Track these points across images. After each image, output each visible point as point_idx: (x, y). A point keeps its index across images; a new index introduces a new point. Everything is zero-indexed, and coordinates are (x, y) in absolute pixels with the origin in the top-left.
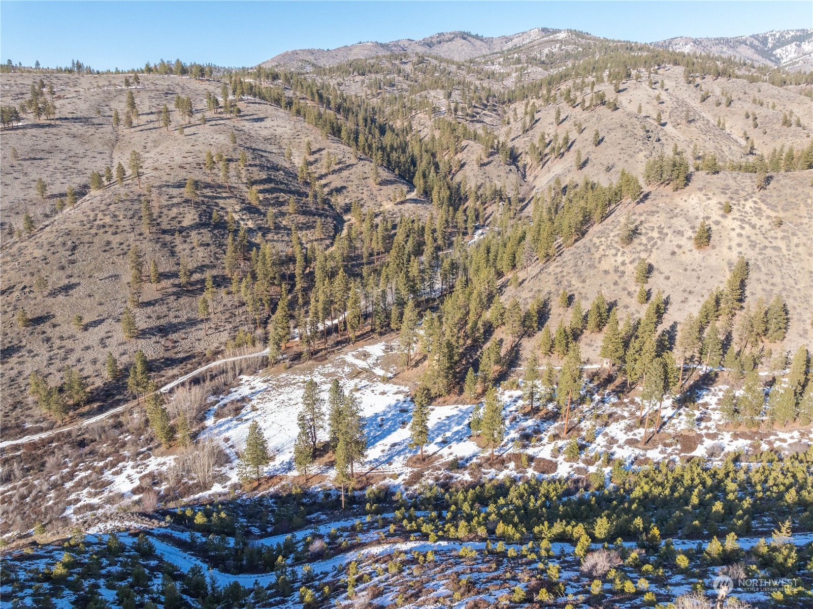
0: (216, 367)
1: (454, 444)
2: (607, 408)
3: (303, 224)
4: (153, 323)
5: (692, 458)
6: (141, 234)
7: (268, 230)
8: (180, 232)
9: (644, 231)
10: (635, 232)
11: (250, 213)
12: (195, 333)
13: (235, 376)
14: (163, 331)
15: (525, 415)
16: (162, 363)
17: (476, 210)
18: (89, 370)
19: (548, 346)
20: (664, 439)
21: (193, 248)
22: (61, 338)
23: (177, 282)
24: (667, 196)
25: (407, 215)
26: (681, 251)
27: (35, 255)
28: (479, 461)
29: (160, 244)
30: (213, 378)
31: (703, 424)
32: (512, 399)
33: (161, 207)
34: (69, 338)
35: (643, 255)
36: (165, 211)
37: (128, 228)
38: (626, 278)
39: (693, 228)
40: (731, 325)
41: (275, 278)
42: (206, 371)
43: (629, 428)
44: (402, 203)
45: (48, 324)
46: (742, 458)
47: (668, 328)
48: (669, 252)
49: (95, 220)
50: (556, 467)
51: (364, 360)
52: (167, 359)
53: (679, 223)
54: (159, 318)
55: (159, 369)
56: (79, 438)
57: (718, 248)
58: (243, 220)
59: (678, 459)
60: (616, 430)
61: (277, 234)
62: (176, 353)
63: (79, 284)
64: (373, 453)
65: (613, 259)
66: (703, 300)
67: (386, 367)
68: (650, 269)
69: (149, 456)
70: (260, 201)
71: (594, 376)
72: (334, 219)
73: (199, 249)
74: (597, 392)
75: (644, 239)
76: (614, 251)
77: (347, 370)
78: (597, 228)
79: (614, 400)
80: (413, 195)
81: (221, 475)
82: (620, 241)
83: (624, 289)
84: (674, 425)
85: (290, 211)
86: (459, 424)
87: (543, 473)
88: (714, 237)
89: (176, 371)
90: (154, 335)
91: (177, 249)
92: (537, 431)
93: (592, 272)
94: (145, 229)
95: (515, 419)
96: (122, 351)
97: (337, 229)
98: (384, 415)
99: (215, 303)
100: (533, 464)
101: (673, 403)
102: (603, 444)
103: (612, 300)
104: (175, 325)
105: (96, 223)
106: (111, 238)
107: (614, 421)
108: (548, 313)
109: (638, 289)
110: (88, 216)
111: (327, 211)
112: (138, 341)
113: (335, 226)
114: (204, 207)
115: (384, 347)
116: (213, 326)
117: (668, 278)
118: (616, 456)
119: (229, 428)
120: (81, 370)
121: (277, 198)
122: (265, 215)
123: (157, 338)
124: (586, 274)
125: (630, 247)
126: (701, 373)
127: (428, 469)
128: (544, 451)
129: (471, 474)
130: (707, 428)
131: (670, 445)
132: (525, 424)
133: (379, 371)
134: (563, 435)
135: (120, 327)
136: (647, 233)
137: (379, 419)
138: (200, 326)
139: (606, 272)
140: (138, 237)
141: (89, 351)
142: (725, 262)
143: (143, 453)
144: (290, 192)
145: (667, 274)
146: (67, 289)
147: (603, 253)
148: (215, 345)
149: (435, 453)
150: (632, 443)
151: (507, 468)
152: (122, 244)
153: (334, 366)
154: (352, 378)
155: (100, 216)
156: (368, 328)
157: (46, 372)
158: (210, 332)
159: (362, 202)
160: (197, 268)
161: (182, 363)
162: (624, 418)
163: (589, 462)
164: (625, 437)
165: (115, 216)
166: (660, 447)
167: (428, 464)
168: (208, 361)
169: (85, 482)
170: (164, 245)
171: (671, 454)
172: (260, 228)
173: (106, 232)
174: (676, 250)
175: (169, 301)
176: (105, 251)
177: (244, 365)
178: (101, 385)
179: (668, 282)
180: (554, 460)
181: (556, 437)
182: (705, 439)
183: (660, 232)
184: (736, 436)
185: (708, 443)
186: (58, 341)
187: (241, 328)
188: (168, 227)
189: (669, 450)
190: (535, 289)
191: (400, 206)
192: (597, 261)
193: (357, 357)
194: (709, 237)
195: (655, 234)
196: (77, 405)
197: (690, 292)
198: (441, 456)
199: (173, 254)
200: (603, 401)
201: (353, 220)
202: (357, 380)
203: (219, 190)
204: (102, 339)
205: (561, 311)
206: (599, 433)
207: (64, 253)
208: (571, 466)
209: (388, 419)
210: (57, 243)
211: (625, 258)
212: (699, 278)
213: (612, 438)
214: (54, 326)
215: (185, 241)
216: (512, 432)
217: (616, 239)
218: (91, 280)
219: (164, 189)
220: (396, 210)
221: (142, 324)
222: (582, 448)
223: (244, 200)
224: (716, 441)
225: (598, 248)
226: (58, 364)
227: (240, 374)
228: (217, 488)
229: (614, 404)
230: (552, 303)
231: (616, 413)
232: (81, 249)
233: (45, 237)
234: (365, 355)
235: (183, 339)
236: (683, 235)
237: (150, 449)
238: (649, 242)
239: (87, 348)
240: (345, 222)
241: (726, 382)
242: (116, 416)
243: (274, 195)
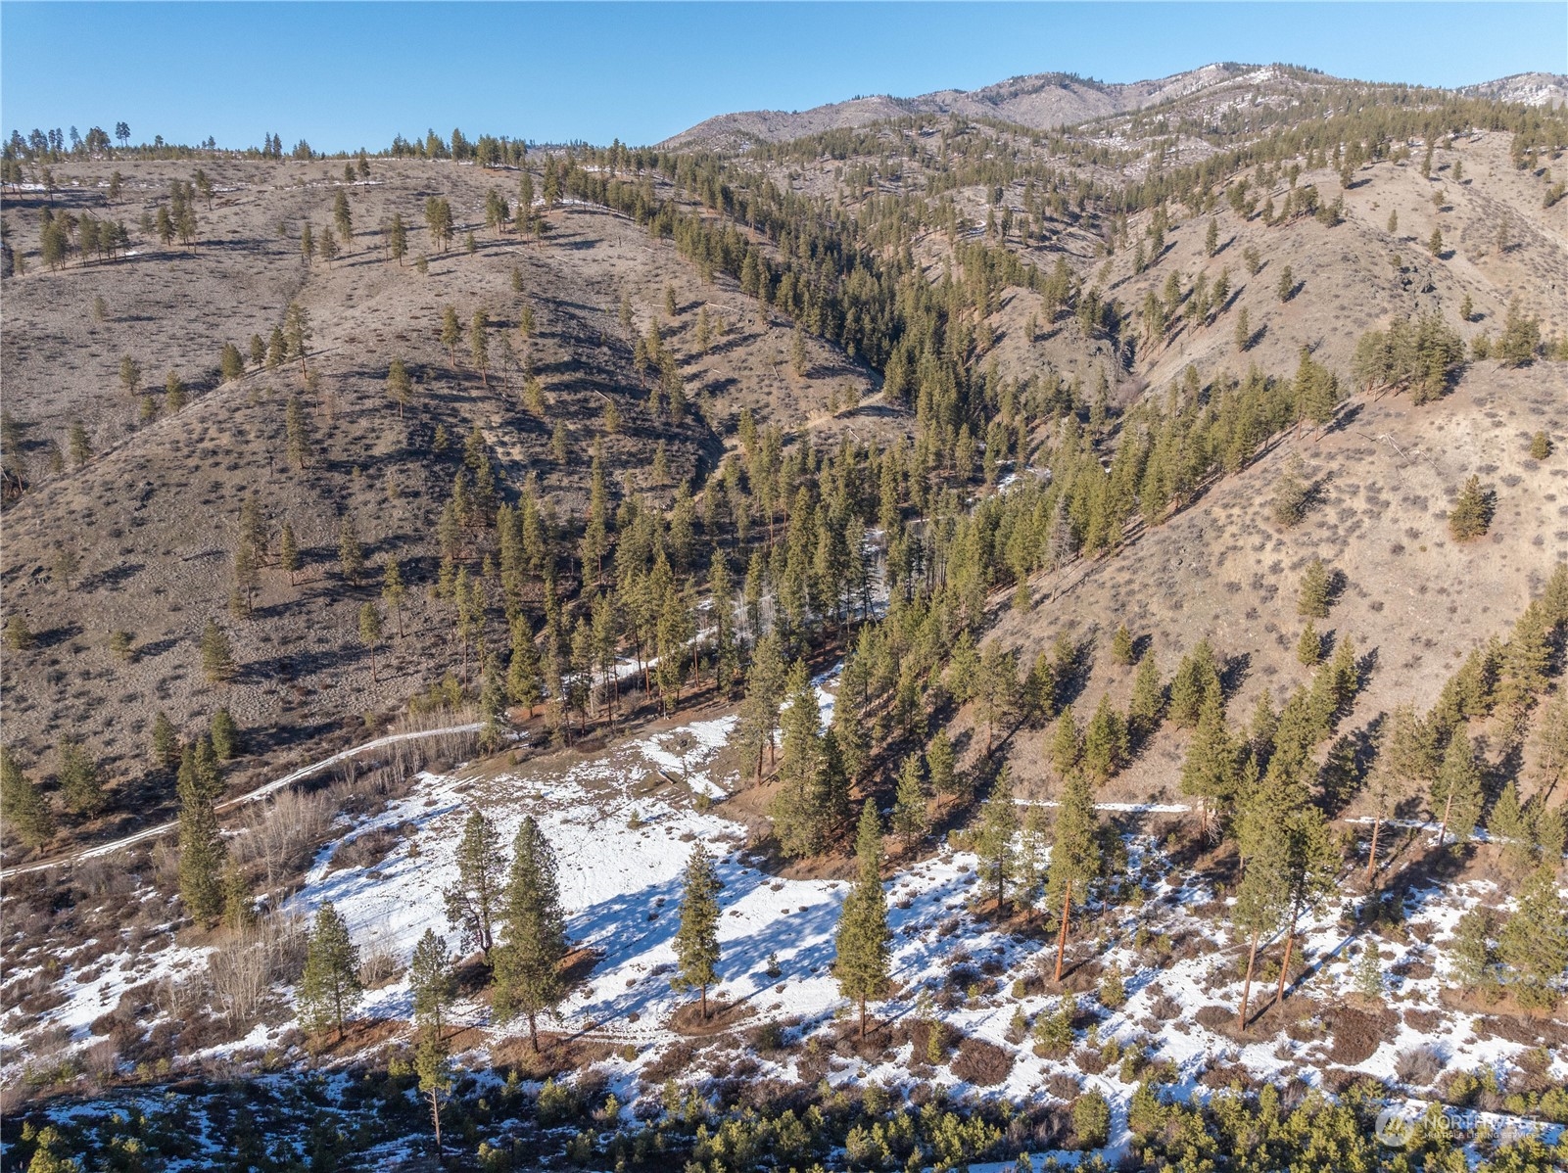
0: (374, 753)
1: (792, 983)
2: (1180, 919)
3: (630, 454)
4: (272, 652)
5: (1356, 1078)
6: (283, 471)
7: (553, 466)
8: (364, 467)
9: (1333, 495)
10: (1312, 497)
11: (520, 430)
12: (353, 675)
13: (408, 772)
14: (288, 669)
15: (980, 919)
16: (271, 736)
17: (1013, 432)
18: (124, 743)
19: (1071, 753)
20: (1296, 1016)
21: (385, 500)
22: (86, 675)
23: (337, 569)
24: (1399, 415)
25: (858, 440)
26: (1417, 544)
27: (74, 506)
28: (833, 1032)
29: (318, 491)
30: (361, 773)
31: (1408, 984)
32: (963, 876)
33: (336, 417)
34: (100, 675)
35: (1326, 551)
36: (343, 424)
37: (261, 458)
38: (1277, 603)
39: (1451, 491)
40: (1520, 730)
41: (542, 566)
42: (354, 759)
43: (1218, 978)
44: (851, 414)
45: (67, 644)
46: (1488, 1098)
47: (1364, 728)
48: (1388, 546)
49: (201, 440)
50: (1008, 1069)
51: (679, 754)
52: (283, 729)
53: (1420, 479)
54: (285, 641)
55: (263, 748)
56: (61, 889)
57: (1508, 541)
58: (503, 444)
59: (1317, 1078)
60: (1184, 981)
61: (570, 474)
62: (305, 716)
63: (142, 567)
64: (609, 986)
65: (1252, 557)
66: (1458, 665)
67: (717, 773)
68: (1337, 585)
69: (165, 945)
70: (548, 407)
71: (1172, 829)
72: (702, 444)
73: (396, 502)
74: (1167, 873)
75: (1331, 514)
76: (1257, 540)
77: (636, 774)
78: (1230, 483)
79: (1201, 897)
80: (877, 399)
81: (278, 1006)
82: (1274, 518)
83: (1271, 628)
84: (1331, 979)
85: (608, 429)
86: (820, 929)
87: (972, 1080)
88: (1502, 515)
89: (294, 756)
90: (268, 676)
91: (351, 502)
92: (994, 967)
93: (1199, 586)
94: (293, 461)
95: (955, 926)
96: (196, 707)
97: (702, 469)
98: (670, 891)
99: (405, 616)
100: (956, 1054)
101: (1344, 917)
102: (1141, 1014)
103: (1239, 653)
104: (315, 659)
105: (200, 446)
106: (222, 475)
107: (1186, 955)
108: (1085, 677)
109: (1301, 629)
110: (190, 432)
111: (689, 427)
112: (234, 687)
113: (700, 460)
114: (425, 418)
115: (730, 728)
116: (395, 662)
117: (1377, 607)
118: (1163, 1054)
119: (345, 894)
120: (108, 743)
121: (586, 400)
122: (550, 434)
123: (273, 684)
124: (1186, 589)
125: (1296, 532)
126: (1432, 843)
127: (710, 1043)
128: (989, 1024)
129: (801, 1065)
130: (1416, 996)
131: (1308, 1036)
132: (970, 944)
133: (698, 784)
134: (1053, 981)
135: (200, 657)
136: (1340, 501)
137: (654, 900)
138: (366, 661)
139: (1233, 587)
140: (277, 476)
141: (134, 704)
142: (1522, 575)
143: (156, 934)
144: (616, 389)
145: (1376, 598)
146: (116, 576)
147: (1231, 542)
148: (390, 702)
149: (741, 1001)
150: (1213, 1019)
151: (891, 1057)
152: (242, 488)
153: (612, 764)
154: (638, 796)
155: (213, 432)
156: (711, 683)
157: (40, 745)
158: (385, 674)
159: (765, 412)
160: (386, 540)
161: (311, 737)
162: (1212, 947)
163: (1091, 1064)
164: (1203, 1002)
165: (241, 433)
166: (1284, 1037)
167: (718, 1028)
168: (367, 737)
169: (16, 993)
170: (327, 492)
171: (1303, 1062)
172: (535, 462)
173: (217, 464)
174: (1405, 541)
175: (313, 607)
176: (206, 502)
177: (432, 753)
178: (141, 775)
179: (1378, 617)
180: (1010, 1047)
181: (1033, 985)
182: (1403, 1026)
183: (1370, 500)
184: (1486, 1029)
185: (1410, 1039)
186: (78, 681)
187: (452, 669)
188: (344, 457)
189: (1303, 1049)
190: (1064, 619)
191: (846, 422)
192: (1214, 560)
193: (666, 747)
194: (1487, 516)
195: (1360, 504)
196: (83, 816)
197: (1429, 644)
198: (753, 1011)
199: (341, 510)
200: (1172, 900)
201: (742, 449)
202: (647, 801)
203: (467, 384)
204: (164, 681)
205: (1115, 671)
206: (1139, 986)
207: (126, 503)
208: (1045, 1071)
209: (673, 903)
210: (120, 483)
211: (1282, 556)
212: (1453, 610)
213: (1169, 1001)
214: (78, 650)
215: (371, 487)
216: (937, 961)
217: (1267, 511)
218: (169, 560)
219: (352, 380)
220: (835, 429)
221: (245, 653)
222: (1083, 1021)
223: (513, 404)
224: (1430, 1037)
225: (1221, 530)
226: (68, 726)
227: (421, 769)
228: (258, 1038)
229: (1199, 911)
230: (1099, 653)
231: (1197, 933)
232: (160, 497)
233: (103, 470)
234: (684, 743)
235: (327, 687)
236: (1425, 508)
237: (175, 928)
238: (1342, 520)
239: (131, 698)
240: (726, 451)
241: (1492, 873)
242: (148, 844)
243: (580, 396)
